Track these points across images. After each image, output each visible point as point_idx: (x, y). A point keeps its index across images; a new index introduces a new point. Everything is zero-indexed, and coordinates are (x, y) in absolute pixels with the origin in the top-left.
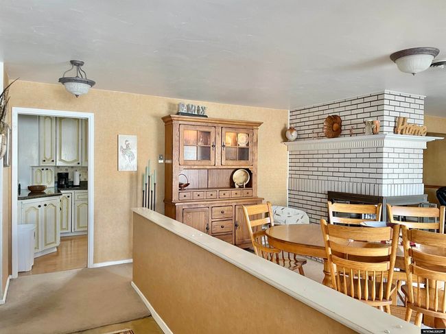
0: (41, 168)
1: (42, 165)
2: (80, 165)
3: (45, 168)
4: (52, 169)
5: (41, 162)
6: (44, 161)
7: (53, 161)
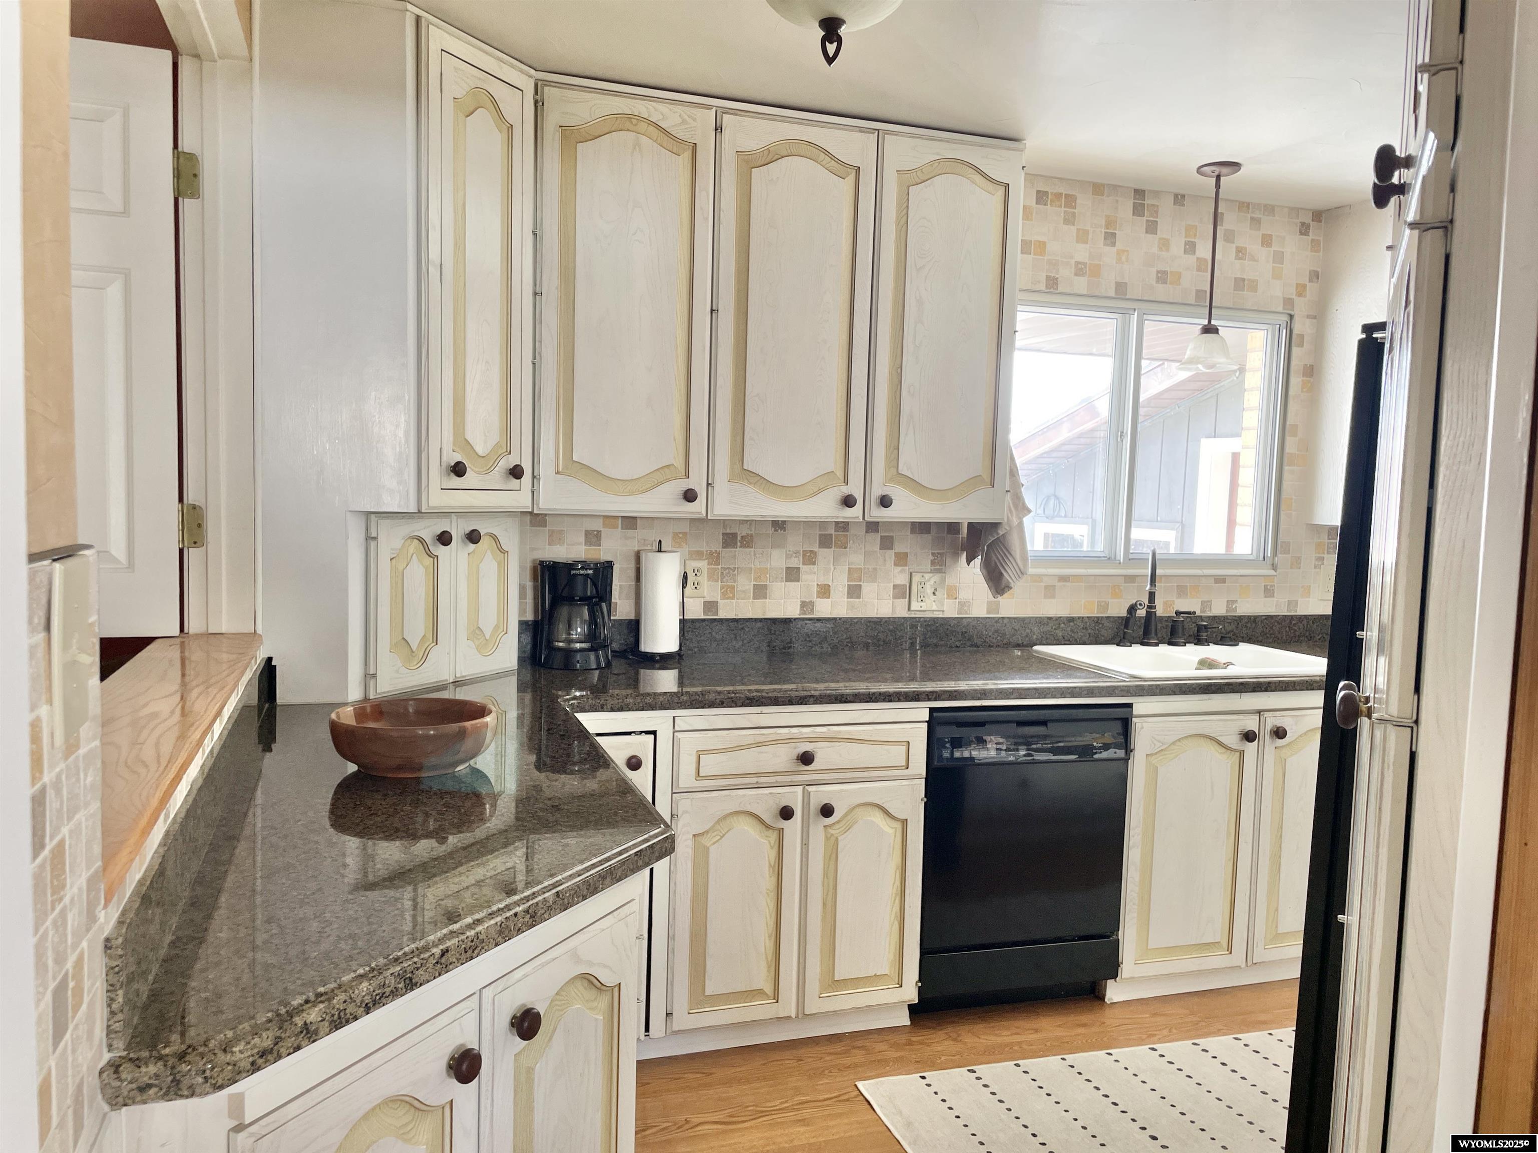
0: (429, 530)
1: (437, 499)
2: (697, 508)
3: (457, 531)
4: (510, 538)
5: (436, 476)
6: (458, 470)
7: (516, 472)
